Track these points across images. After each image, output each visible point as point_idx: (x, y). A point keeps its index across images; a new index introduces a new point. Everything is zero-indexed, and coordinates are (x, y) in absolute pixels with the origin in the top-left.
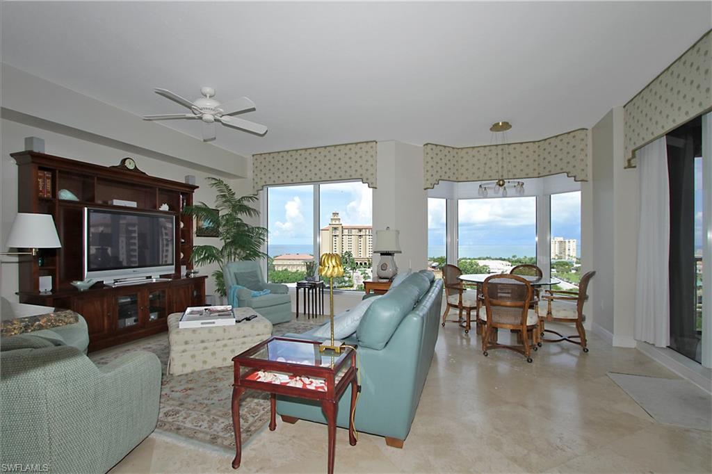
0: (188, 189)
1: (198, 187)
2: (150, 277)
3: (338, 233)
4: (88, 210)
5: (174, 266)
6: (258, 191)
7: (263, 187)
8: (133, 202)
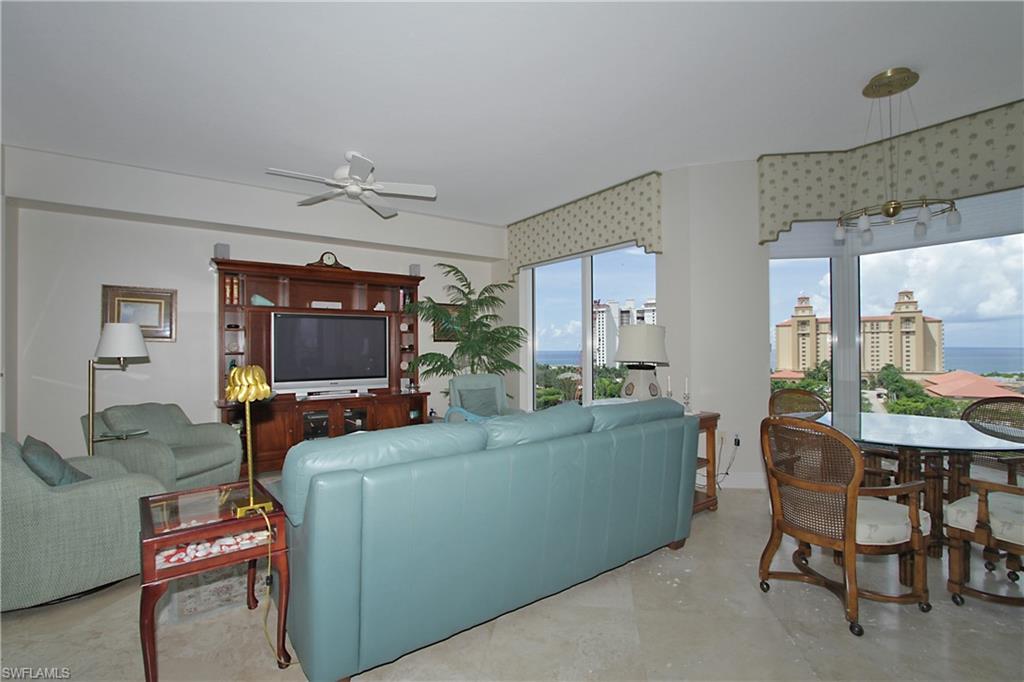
0: (411, 283)
1: (423, 278)
2: (355, 391)
3: (808, 330)
4: (275, 315)
5: (387, 379)
6: (513, 276)
7: (519, 268)
8: (337, 303)
